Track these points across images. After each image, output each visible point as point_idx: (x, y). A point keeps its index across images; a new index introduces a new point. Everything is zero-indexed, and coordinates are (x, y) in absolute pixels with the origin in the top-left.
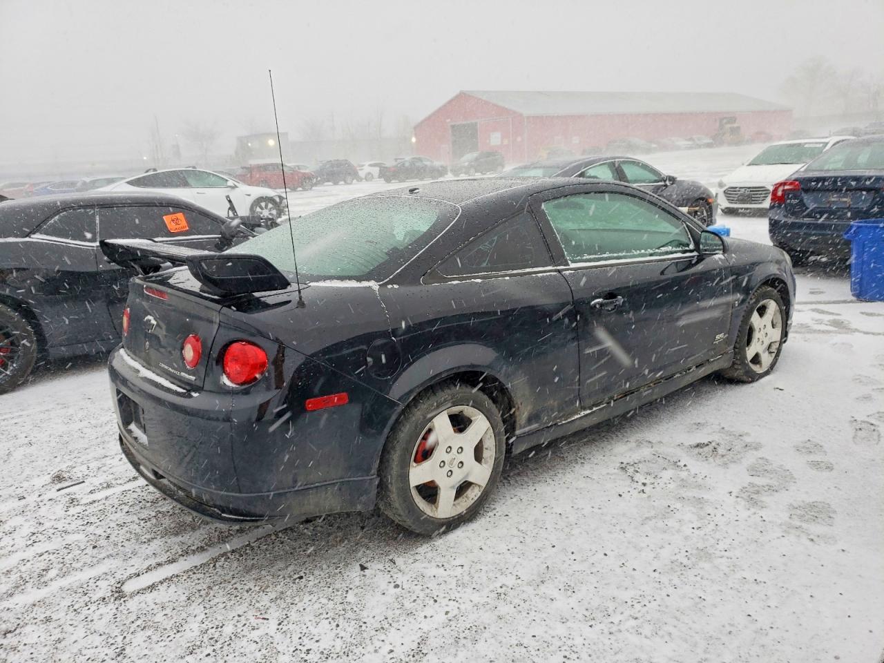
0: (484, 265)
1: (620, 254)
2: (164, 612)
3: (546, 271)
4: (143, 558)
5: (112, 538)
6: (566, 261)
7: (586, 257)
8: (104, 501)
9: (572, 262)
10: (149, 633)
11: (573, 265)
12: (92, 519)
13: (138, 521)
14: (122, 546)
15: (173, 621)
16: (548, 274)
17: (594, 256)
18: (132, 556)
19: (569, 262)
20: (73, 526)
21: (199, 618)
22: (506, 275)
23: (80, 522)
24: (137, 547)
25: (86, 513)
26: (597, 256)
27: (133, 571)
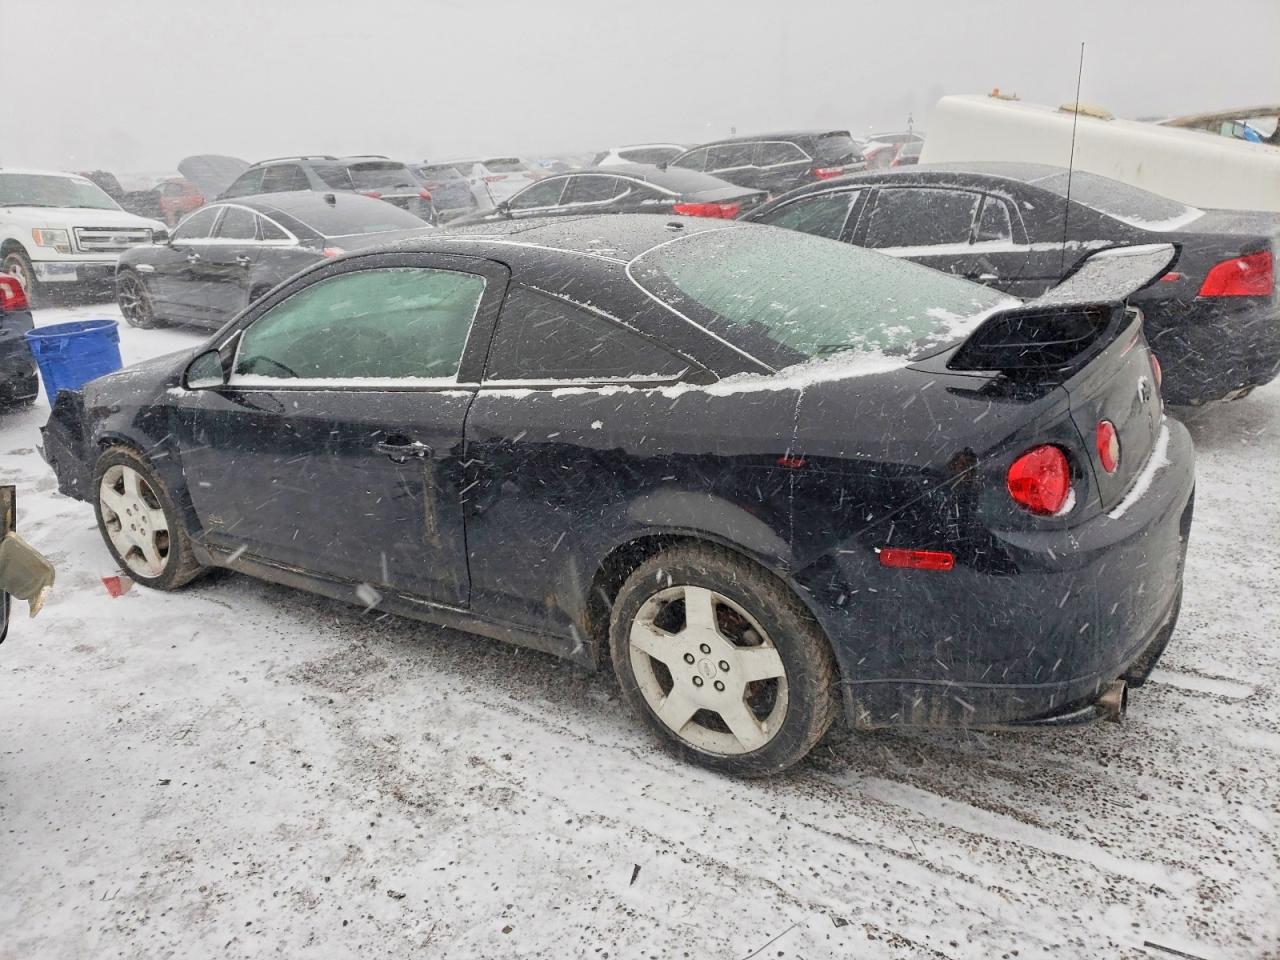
2: (1229, 654)
4: (1195, 717)
5: (1207, 768)
8: (1158, 853)
10: (1262, 650)
12: (1207, 830)
13: (1147, 770)
14: (1205, 747)
15: (1230, 643)
18: (1205, 728)
20: (1246, 840)
21: (1205, 630)
23: (1229, 842)
24: (1188, 734)
25: (1205, 852)
27: (1223, 709)
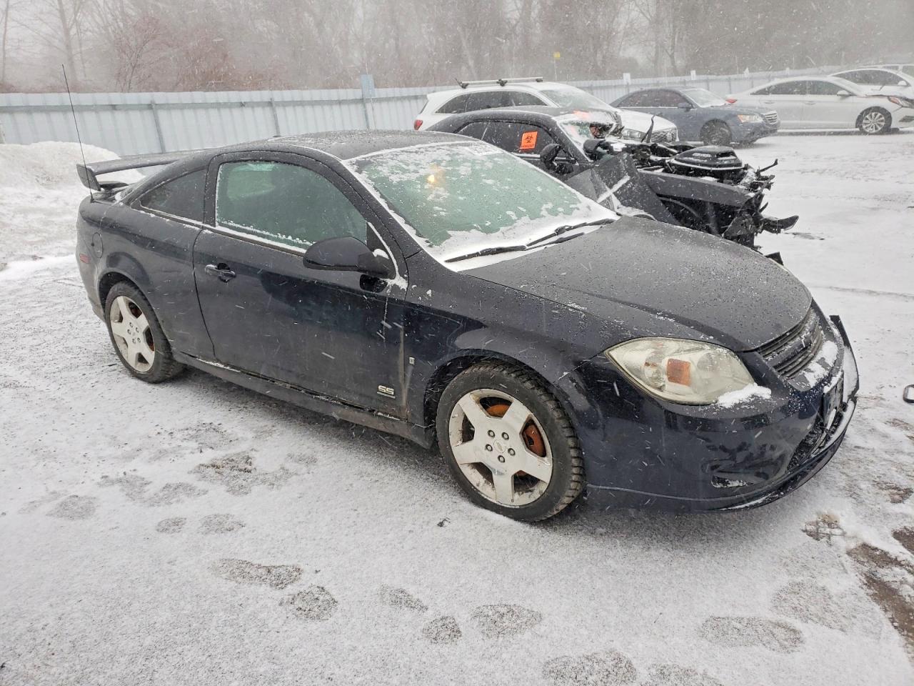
0: (162, 205)
1: (264, 232)
3: (193, 224)
6: (214, 221)
7: (232, 224)
9: (220, 225)
11: (218, 228)
16: (193, 227)
17: (238, 226)
19: (217, 224)
22: (168, 218)
26: (241, 227)
